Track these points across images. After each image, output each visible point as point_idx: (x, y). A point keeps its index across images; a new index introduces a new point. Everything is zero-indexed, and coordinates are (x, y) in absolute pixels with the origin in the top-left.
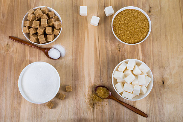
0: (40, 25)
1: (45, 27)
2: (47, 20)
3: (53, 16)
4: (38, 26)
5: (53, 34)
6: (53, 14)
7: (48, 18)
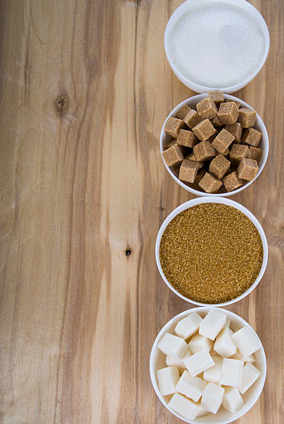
0: (211, 139)
1: (217, 153)
2: (235, 142)
3: (254, 144)
4: (205, 138)
5: (222, 180)
6: (258, 138)
7: (238, 139)
